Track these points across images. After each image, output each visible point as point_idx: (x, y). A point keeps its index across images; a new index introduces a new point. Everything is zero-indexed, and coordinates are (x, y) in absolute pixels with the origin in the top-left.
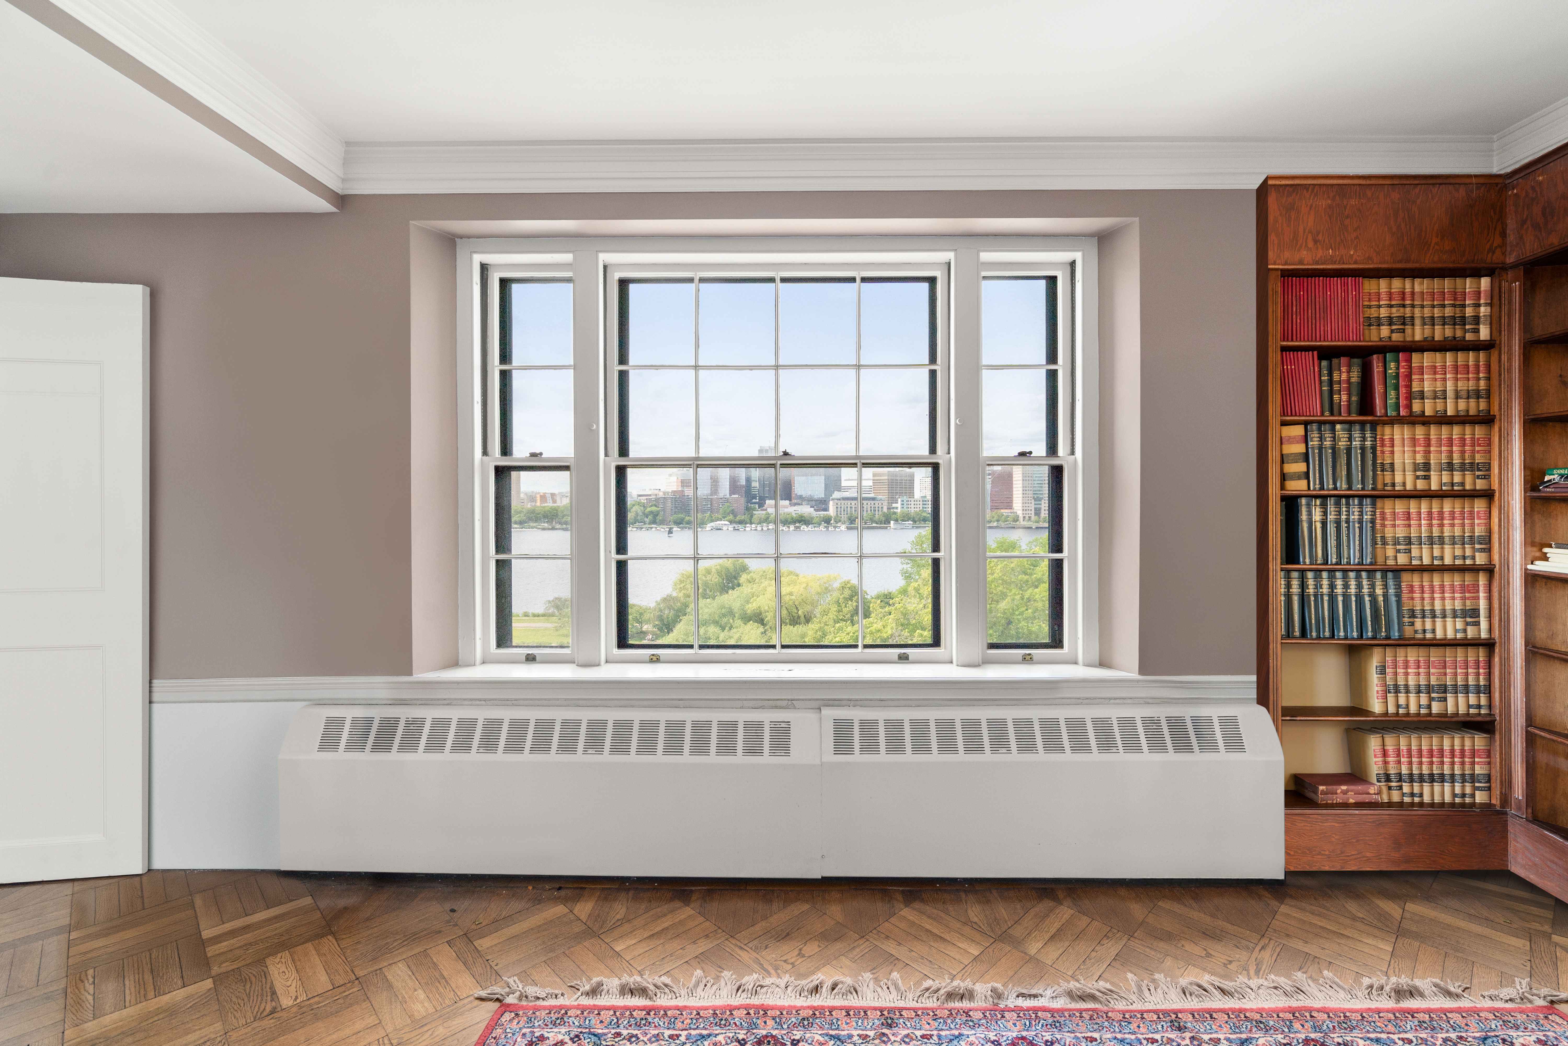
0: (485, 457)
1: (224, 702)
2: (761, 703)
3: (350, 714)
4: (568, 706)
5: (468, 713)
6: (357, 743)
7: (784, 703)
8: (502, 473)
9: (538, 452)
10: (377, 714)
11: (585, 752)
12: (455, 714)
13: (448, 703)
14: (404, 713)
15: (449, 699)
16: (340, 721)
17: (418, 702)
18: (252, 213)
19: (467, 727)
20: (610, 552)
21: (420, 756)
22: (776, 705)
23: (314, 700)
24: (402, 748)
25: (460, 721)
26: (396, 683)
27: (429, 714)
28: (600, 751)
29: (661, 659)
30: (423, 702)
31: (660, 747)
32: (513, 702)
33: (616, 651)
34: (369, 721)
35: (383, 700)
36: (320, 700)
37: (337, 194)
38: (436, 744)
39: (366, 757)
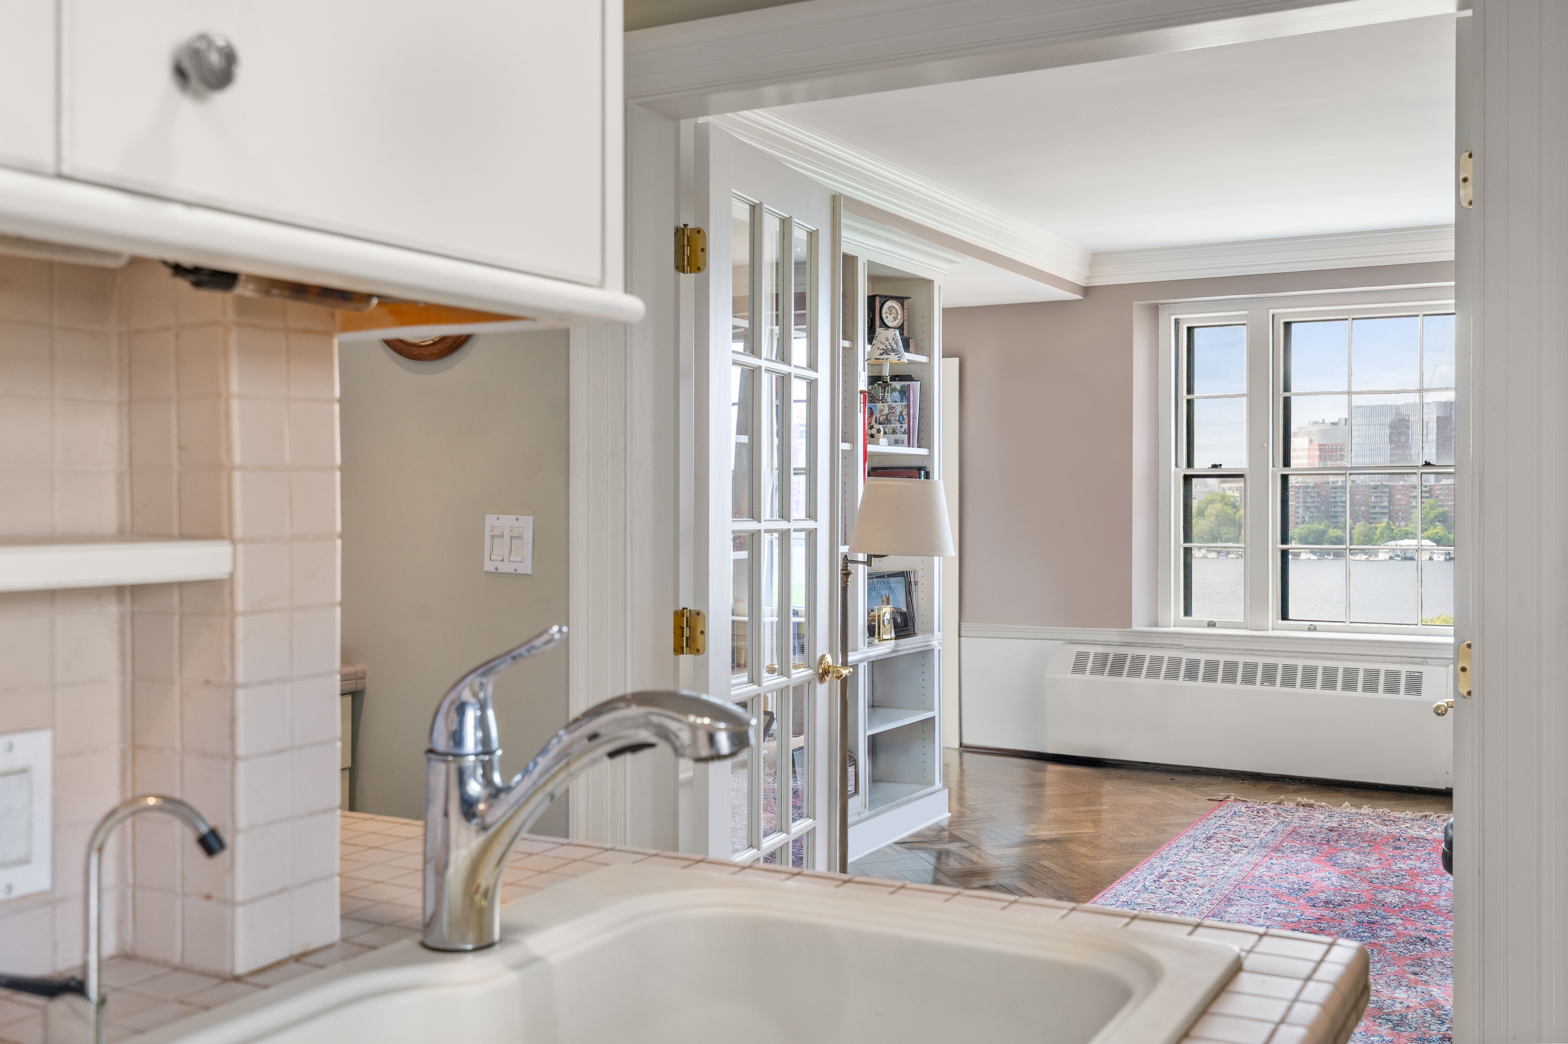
0: (1176, 469)
1: (1008, 638)
2: (1400, 659)
3: (1093, 650)
4: (1247, 654)
5: (1175, 654)
6: (1099, 669)
7: (1419, 660)
8: (1188, 479)
9: (1218, 464)
10: (1112, 651)
11: (1262, 684)
12: (1166, 654)
13: (1162, 646)
14: (1130, 652)
15: (1162, 644)
16: (1086, 655)
17: (1140, 645)
18: (1023, 303)
19: (1175, 663)
20: (1276, 543)
21: (1142, 680)
22: (1411, 659)
23: (1068, 640)
24: (1130, 674)
25: (1170, 659)
26: (1124, 631)
27: (1148, 653)
28: (1273, 684)
29: (1318, 628)
30: (1144, 645)
31: (1319, 683)
32: (1205, 650)
33: (1280, 622)
34: (1106, 656)
35: (1116, 642)
36: (1072, 640)
37: (1084, 287)
38: (1153, 672)
39: (1105, 679)
